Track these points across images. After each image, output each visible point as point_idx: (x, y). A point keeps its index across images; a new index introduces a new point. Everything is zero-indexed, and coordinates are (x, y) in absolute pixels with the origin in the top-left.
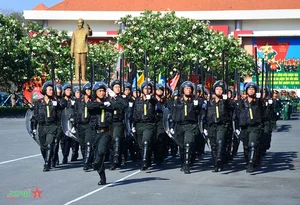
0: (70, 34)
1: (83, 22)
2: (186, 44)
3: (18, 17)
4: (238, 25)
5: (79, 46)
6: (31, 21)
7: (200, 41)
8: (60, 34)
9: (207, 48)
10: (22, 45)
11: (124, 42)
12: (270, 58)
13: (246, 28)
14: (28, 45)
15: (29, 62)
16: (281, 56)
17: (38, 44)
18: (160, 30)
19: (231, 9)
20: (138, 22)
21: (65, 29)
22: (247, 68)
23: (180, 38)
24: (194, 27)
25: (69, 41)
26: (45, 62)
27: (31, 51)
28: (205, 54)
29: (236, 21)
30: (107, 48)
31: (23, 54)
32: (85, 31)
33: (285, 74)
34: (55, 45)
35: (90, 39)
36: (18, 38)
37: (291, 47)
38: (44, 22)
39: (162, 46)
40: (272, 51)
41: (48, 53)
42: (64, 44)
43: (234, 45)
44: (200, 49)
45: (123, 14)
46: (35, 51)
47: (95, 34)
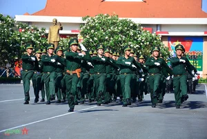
0: (47, 31)
2: (126, 36)
4: (159, 28)
7: (135, 34)
8: (40, 30)
11: (84, 33)
14: (19, 36)
17: (26, 36)
19: (154, 17)
21: (44, 27)
23: (122, 32)
24: (131, 25)
27: (21, 40)
28: (139, 43)
29: (157, 25)
32: (58, 27)
34: (37, 37)
35: (61, 35)
37: (193, 43)
38: (29, 23)
42: (43, 37)
43: (156, 39)
46: (23, 40)
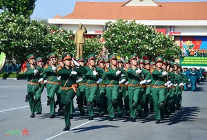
0: (74, 33)
1: (82, 26)
2: (142, 39)
3: (45, 22)
4: (172, 29)
5: (79, 39)
6: (53, 24)
7: (150, 38)
8: (68, 32)
9: (154, 42)
10: (47, 38)
11: (106, 37)
12: (190, 48)
13: (176, 30)
14: (51, 38)
15: (50, 48)
16: (197, 47)
17: (56, 38)
18: (128, 31)
19: (168, 19)
20: (115, 26)
21: (72, 29)
22: (177, 54)
23: (139, 36)
24: (147, 30)
25: (74, 36)
26: (60, 48)
27: (52, 41)
28: (153, 45)
29: (171, 27)
30: (95, 41)
31: (47, 44)
32: (83, 31)
33: (199, 58)
34: (66, 39)
35: (86, 36)
36: (45, 34)
37: (203, 42)
38: (59, 25)
39: (128, 40)
40: (192, 44)
41: (61, 43)
42: (70, 38)
43: (169, 40)
44: (149, 42)
46: (54, 42)
47: (88, 33)
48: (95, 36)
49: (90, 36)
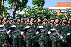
0: (57, 12)
1: (59, 9)
3: (48, 8)
5: (58, 14)
6: (50, 9)
8: (55, 12)
11: (67, 13)
14: (49, 13)
17: (51, 13)
20: (70, 9)
25: (57, 13)
26: (52, 16)
30: (64, 14)
31: (48, 15)
32: (60, 11)
34: (54, 13)
35: (60, 12)
38: (52, 9)
45: (67, 8)
47: (61, 12)
48: (64, 12)
49: (62, 13)
